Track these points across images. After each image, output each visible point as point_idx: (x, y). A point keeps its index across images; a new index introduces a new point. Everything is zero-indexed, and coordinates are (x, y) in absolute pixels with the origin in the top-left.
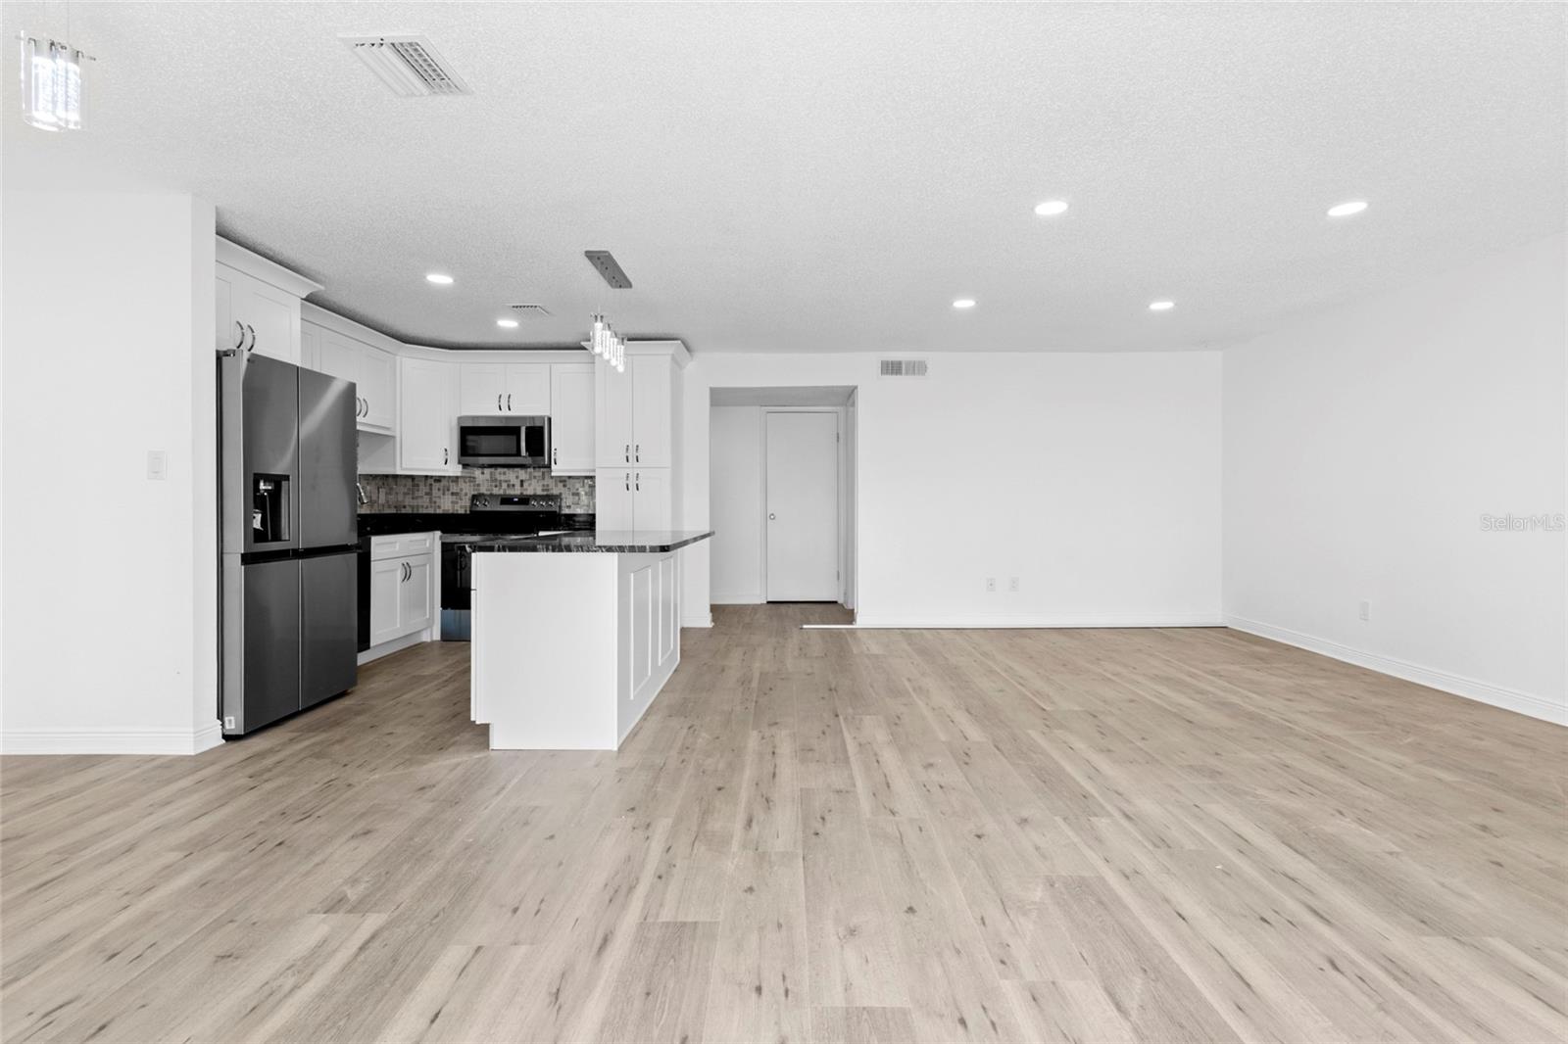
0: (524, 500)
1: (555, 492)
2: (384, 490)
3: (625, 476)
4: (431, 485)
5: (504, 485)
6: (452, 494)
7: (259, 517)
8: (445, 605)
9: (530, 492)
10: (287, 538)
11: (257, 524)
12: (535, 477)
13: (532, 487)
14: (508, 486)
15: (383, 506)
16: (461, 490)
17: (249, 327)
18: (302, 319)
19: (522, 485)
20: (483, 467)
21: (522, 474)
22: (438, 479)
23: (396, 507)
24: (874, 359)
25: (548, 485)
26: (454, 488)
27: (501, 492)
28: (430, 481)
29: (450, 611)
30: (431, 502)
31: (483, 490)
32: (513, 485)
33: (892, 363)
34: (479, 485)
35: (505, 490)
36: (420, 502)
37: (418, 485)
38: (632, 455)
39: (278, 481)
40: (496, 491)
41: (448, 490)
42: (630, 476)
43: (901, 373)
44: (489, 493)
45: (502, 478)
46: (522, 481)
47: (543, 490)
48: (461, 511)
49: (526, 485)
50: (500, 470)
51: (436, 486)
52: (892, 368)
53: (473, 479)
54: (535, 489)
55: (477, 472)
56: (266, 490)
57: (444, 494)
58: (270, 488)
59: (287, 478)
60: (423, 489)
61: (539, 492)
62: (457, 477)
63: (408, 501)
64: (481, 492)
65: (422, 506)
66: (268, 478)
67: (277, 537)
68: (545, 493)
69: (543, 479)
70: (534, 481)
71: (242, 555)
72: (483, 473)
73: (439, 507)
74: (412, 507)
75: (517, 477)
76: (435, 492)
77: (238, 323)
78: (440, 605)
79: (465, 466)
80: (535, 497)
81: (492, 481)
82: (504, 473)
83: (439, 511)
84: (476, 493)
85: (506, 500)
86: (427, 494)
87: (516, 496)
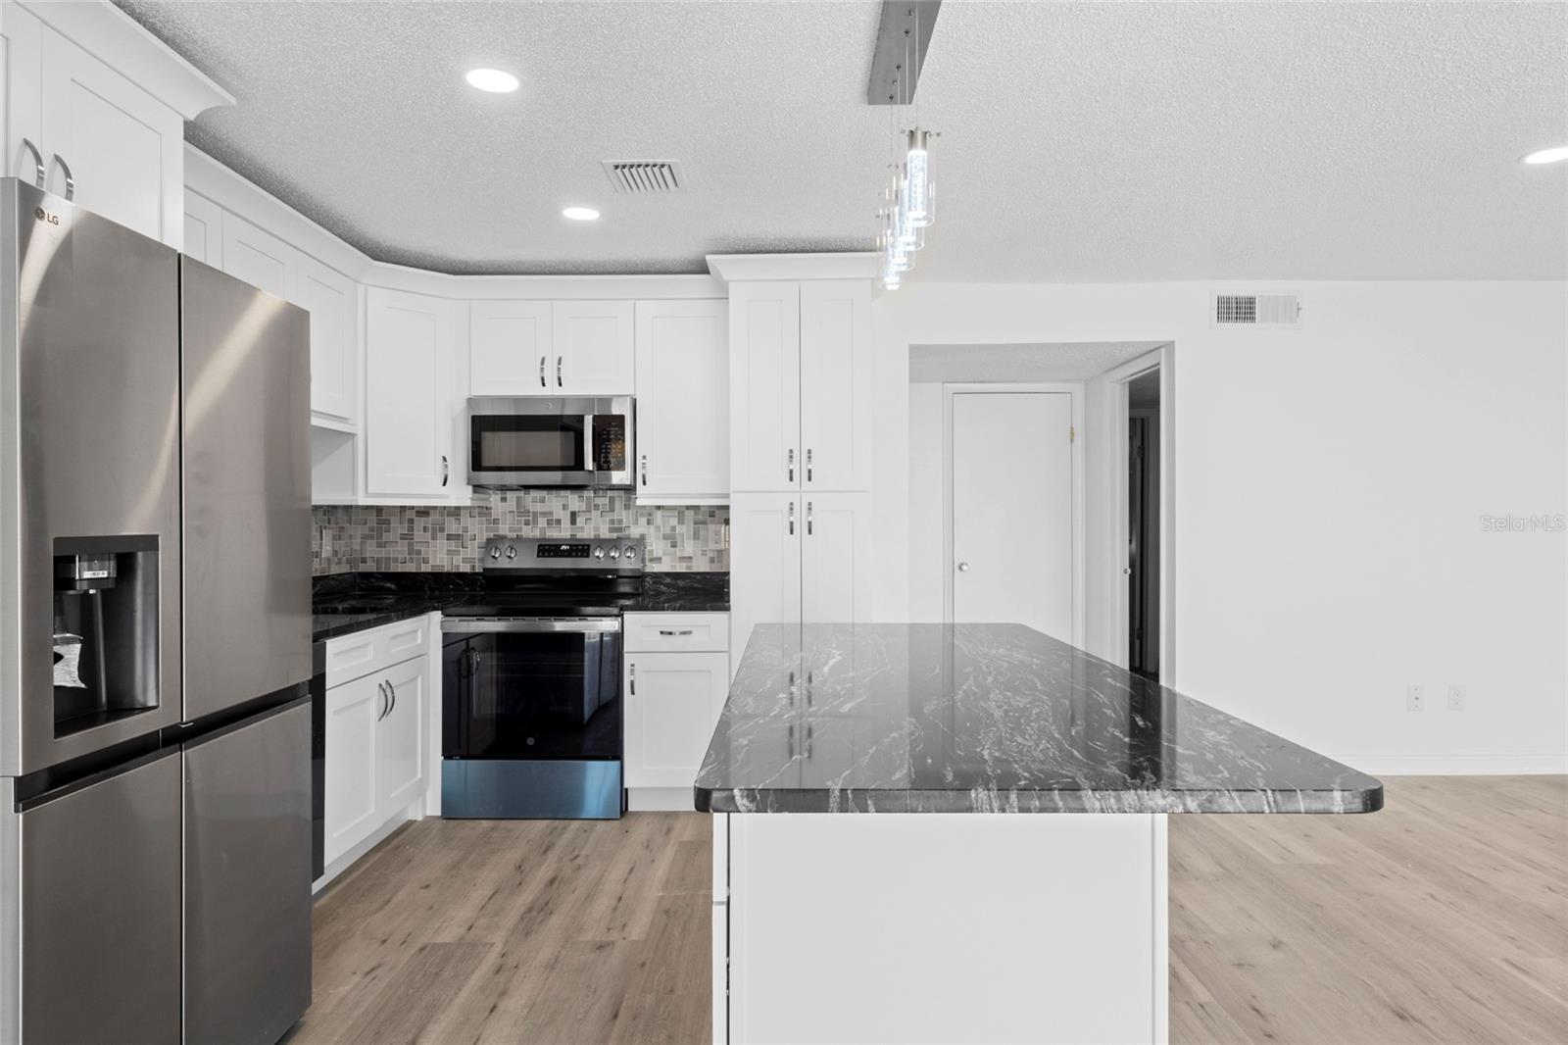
0: (581, 549)
1: (635, 532)
2: (330, 531)
3: (788, 506)
4: (411, 521)
5: (542, 522)
6: (449, 537)
7: (73, 652)
8: (448, 754)
9: (586, 533)
10: (152, 703)
11: (67, 674)
12: (597, 507)
13: (592, 525)
14: (549, 522)
15: (329, 560)
16: (465, 530)
17: (58, 159)
18: (186, 186)
19: (573, 521)
20: (504, 488)
21: (574, 501)
22: (424, 512)
23: (349, 562)
24: (1205, 294)
25: (620, 521)
26: (453, 527)
27: (537, 534)
28: (409, 515)
29: (453, 763)
30: (410, 552)
31: (504, 529)
32: (559, 522)
33: (1238, 300)
34: (496, 521)
35: (543, 530)
36: (391, 552)
37: (388, 522)
38: (800, 468)
39: (127, 556)
40: (528, 532)
41: (442, 530)
42: (796, 507)
43: (1253, 319)
44: (514, 535)
45: (539, 508)
46: (573, 515)
47: (611, 530)
48: (465, 568)
49: (580, 520)
50: (534, 493)
51: (420, 522)
52: (1239, 310)
53: (485, 511)
54: (597, 529)
55: (494, 499)
56: (93, 582)
57: (433, 539)
58: (104, 574)
59: (150, 543)
60: (398, 528)
61: (605, 534)
62: (458, 508)
63: (371, 550)
64: (501, 533)
65: (396, 560)
66: (95, 547)
67: (122, 706)
68: (615, 535)
69: (612, 510)
70: (595, 514)
71: (18, 780)
72: (504, 499)
73: (426, 561)
74: (379, 561)
75: (565, 507)
76: (419, 535)
77: (27, 143)
78: (440, 753)
79: (478, 488)
80: (602, 543)
81: (520, 514)
82: (543, 500)
83: (425, 568)
84: (491, 535)
85: (548, 549)
86: (403, 537)
87: (565, 541)
